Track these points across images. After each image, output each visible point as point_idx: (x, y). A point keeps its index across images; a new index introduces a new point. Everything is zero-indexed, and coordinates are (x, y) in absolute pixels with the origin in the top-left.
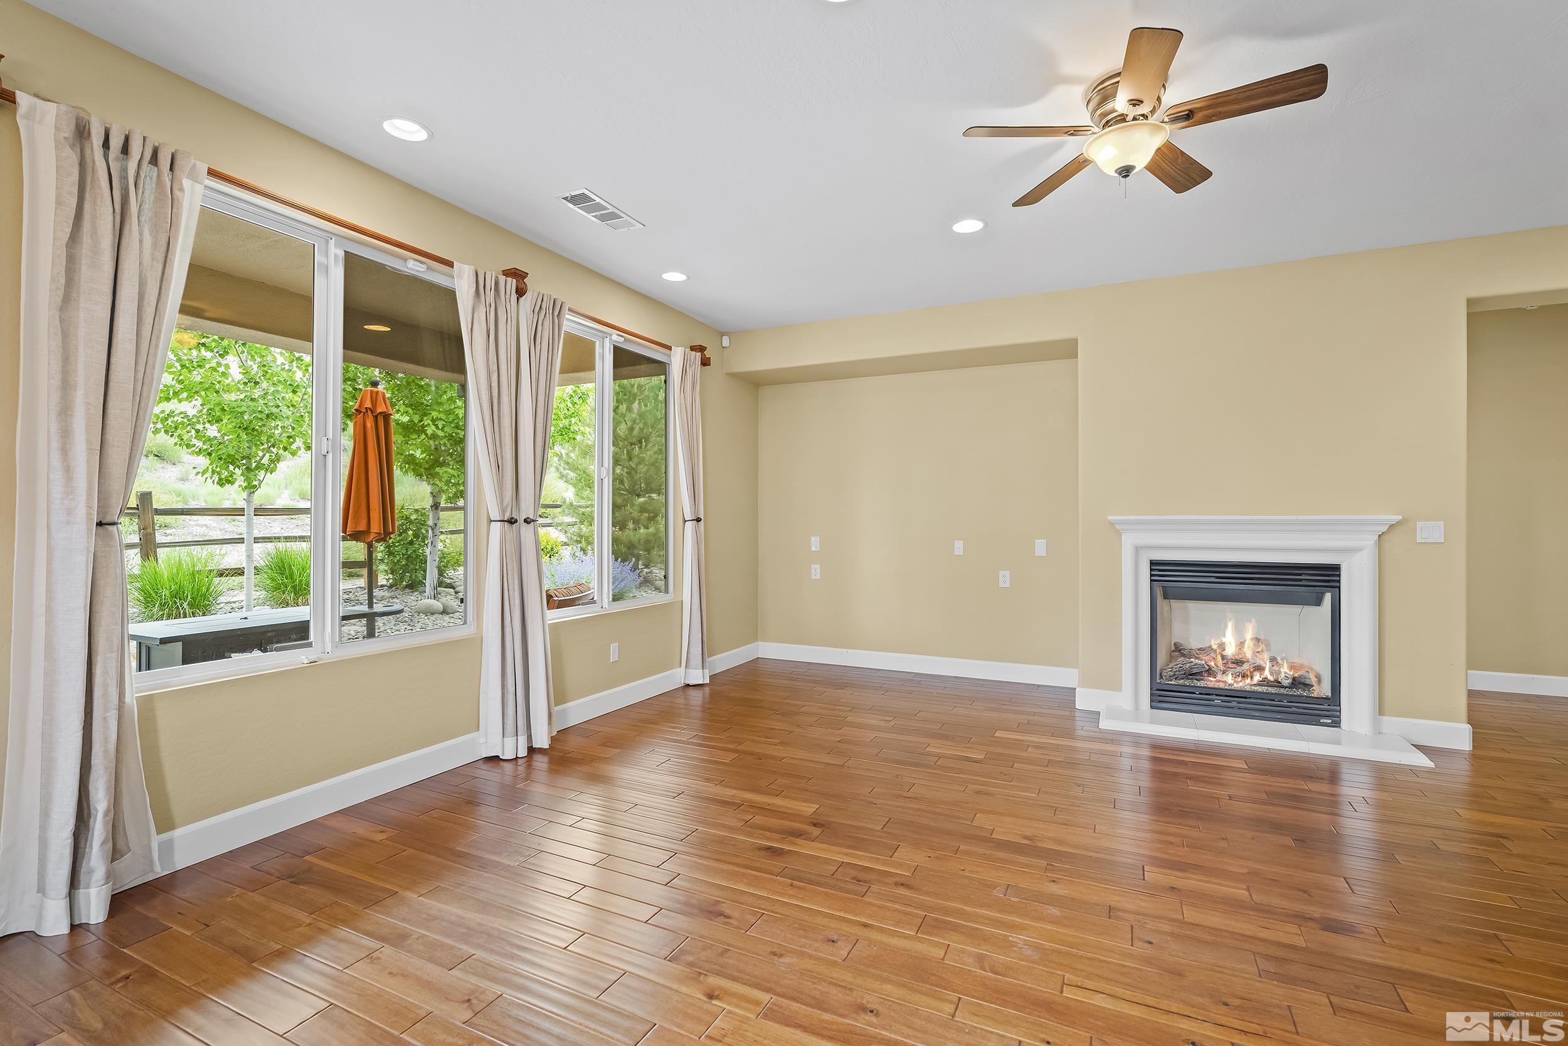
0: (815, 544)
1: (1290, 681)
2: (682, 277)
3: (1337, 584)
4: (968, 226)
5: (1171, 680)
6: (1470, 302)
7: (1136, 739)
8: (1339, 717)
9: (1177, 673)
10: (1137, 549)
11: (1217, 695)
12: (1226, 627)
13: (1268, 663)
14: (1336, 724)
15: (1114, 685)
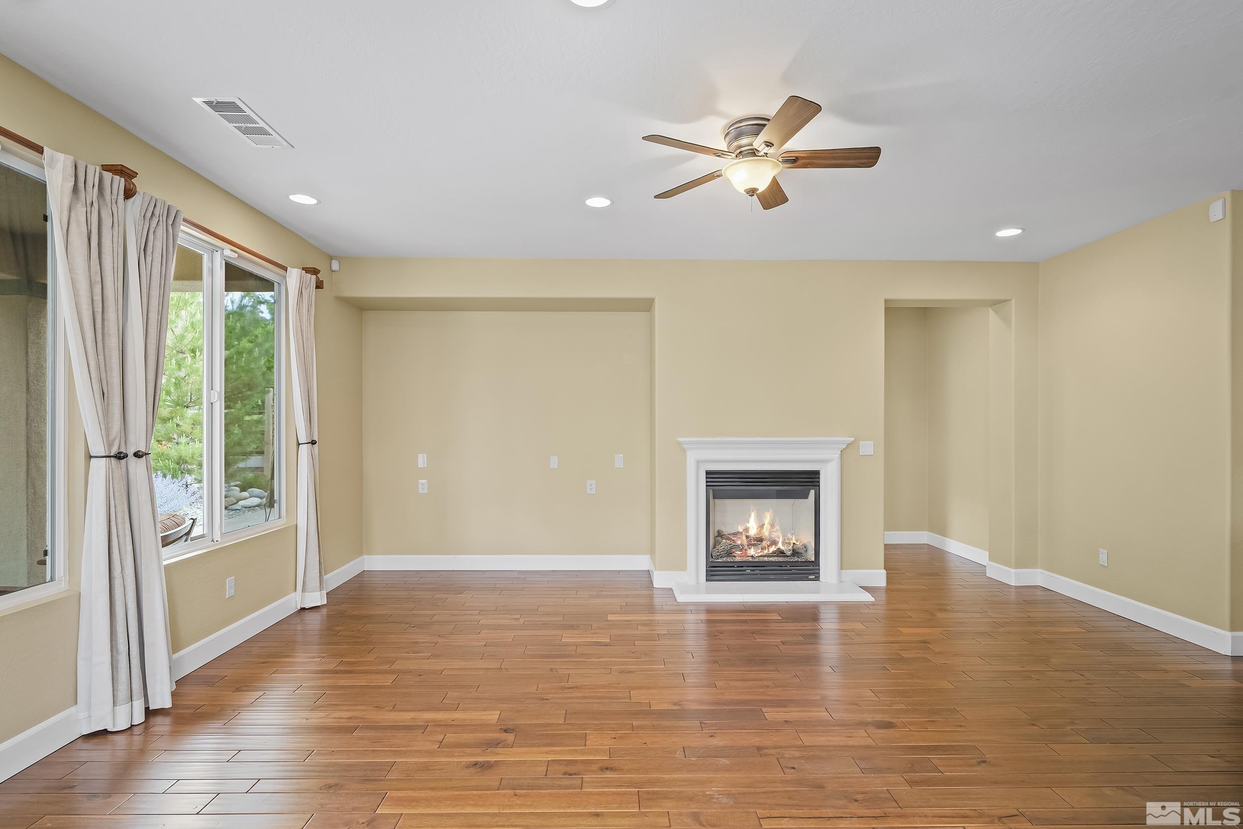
0: (422, 460)
1: (791, 552)
2: (313, 201)
3: (818, 484)
4: (598, 202)
5: (718, 559)
6: (886, 301)
7: (697, 607)
8: (819, 573)
9: (722, 553)
10: (699, 463)
11: (747, 566)
12: (750, 516)
13: (781, 538)
14: (817, 579)
15: (680, 565)
